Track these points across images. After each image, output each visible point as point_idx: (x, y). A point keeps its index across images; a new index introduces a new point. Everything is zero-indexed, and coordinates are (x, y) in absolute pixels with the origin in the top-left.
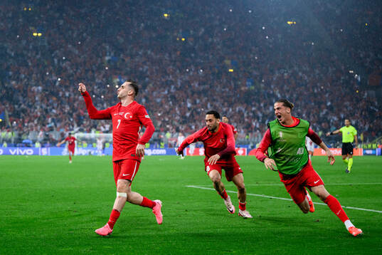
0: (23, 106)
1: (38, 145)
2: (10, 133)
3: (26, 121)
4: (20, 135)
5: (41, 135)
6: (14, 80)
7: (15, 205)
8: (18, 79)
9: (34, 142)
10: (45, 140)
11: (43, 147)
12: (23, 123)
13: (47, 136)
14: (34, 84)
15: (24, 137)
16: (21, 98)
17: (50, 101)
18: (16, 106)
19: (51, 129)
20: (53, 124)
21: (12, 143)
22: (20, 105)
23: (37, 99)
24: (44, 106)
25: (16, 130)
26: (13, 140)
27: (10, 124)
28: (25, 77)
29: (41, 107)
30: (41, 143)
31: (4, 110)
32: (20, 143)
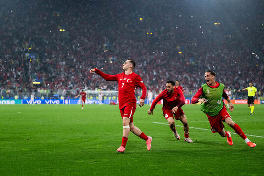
0: (53, 74)
1: (62, 98)
2: (46, 91)
3: (56, 83)
4: (52, 92)
5: (64, 92)
6: (48, 58)
7: (48, 135)
8: (51, 58)
9: (60, 96)
10: (67, 95)
11: (65, 99)
12: (54, 84)
13: (68, 92)
14: (60, 60)
15: (54, 93)
16: (52, 69)
17: (70, 71)
18: (49, 74)
19: (71, 88)
20: (72, 85)
21: (47, 97)
22: (52, 73)
23: (62, 70)
24: (66, 74)
25: (49, 89)
26: (47, 95)
27: (45, 85)
28: (55, 57)
29: (65, 75)
30: (64, 96)
31: (42, 77)
32: (51, 97)
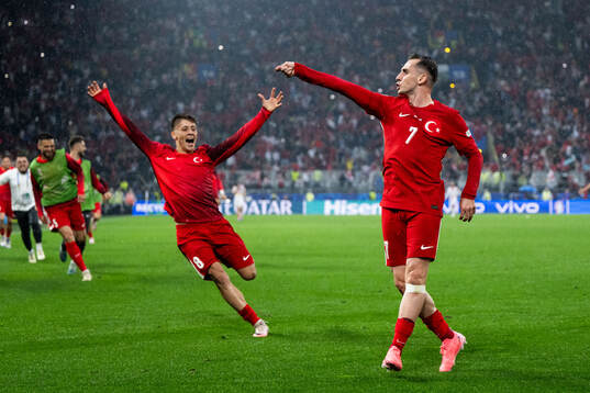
0: (519, 125)
1: (547, 195)
2: (497, 175)
3: (526, 151)
4: (515, 177)
5: (551, 178)
6: (503, 77)
7: (507, 304)
8: (511, 78)
9: (540, 191)
10: (560, 186)
11: (555, 199)
12: (521, 153)
13: (565, 179)
14: (539, 84)
15: (522, 181)
16: (516, 111)
17: (569, 118)
18: (508, 126)
19: (571, 167)
20: (573, 158)
21: (501, 192)
22: (516, 123)
23: (545, 111)
24: (557, 124)
25: (508, 169)
26: (502, 187)
27: (496, 158)
28: (524, 73)
29: (552, 125)
30: (552, 191)
31: (485, 134)
32: (515, 192)
